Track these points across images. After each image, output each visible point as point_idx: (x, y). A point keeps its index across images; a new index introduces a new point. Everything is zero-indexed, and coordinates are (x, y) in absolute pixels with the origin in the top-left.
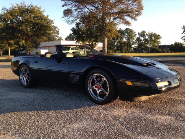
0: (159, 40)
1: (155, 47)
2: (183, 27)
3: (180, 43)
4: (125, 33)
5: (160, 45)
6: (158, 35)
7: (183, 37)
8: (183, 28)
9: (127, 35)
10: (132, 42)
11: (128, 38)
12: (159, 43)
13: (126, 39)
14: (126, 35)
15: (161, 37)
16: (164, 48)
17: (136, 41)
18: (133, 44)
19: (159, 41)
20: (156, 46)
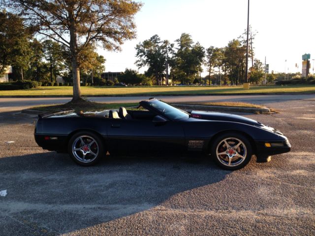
0: (102, 64)
1: (97, 76)
2: (136, 47)
3: (133, 71)
4: (45, 48)
5: (104, 72)
6: (101, 57)
7: (137, 62)
8: (136, 49)
9: (48, 53)
10: (58, 66)
11: (51, 57)
12: (103, 69)
13: (47, 60)
14: (47, 51)
15: (105, 60)
16: (108, 77)
17: (65, 64)
18: (61, 69)
19: (103, 67)
20: (98, 74)
